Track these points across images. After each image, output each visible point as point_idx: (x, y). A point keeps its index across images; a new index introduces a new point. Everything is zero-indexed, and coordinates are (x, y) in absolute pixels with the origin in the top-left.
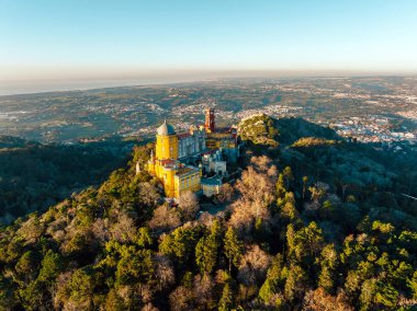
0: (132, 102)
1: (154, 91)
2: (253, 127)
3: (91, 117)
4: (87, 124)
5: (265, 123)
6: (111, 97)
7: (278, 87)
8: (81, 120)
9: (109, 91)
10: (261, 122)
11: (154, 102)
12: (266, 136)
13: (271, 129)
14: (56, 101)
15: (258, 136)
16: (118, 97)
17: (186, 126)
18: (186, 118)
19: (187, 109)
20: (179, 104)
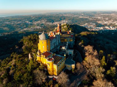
0: (20, 20)
3: (7, 25)
6: (13, 19)
7: (64, 15)
8: (4, 27)
9: (13, 17)
11: (27, 20)
16: (16, 19)
17: (38, 27)
18: (38, 25)
19: (38, 22)
20: (35, 21)
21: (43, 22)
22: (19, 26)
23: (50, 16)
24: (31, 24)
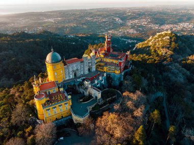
0: (108, 16)
1: (120, 11)
2: (162, 40)
3: (87, 22)
4: (85, 27)
5: (171, 38)
6: (98, 13)
7: (190, 12)
8: (83, 24)
9: (98, 10)
10: (168, 37)
11: (118, 17)
12: (168, 48)
13: (173, 43)
14: (74, 14)
15: (163, 47)
16: (101, 13)
17: (131, 31)
18: (133, 27)
19: (134, 21)
20: (131, 19)
21: (144, 23)
22: (103, 25)
23: (161, 13)
24: (122, 25)
